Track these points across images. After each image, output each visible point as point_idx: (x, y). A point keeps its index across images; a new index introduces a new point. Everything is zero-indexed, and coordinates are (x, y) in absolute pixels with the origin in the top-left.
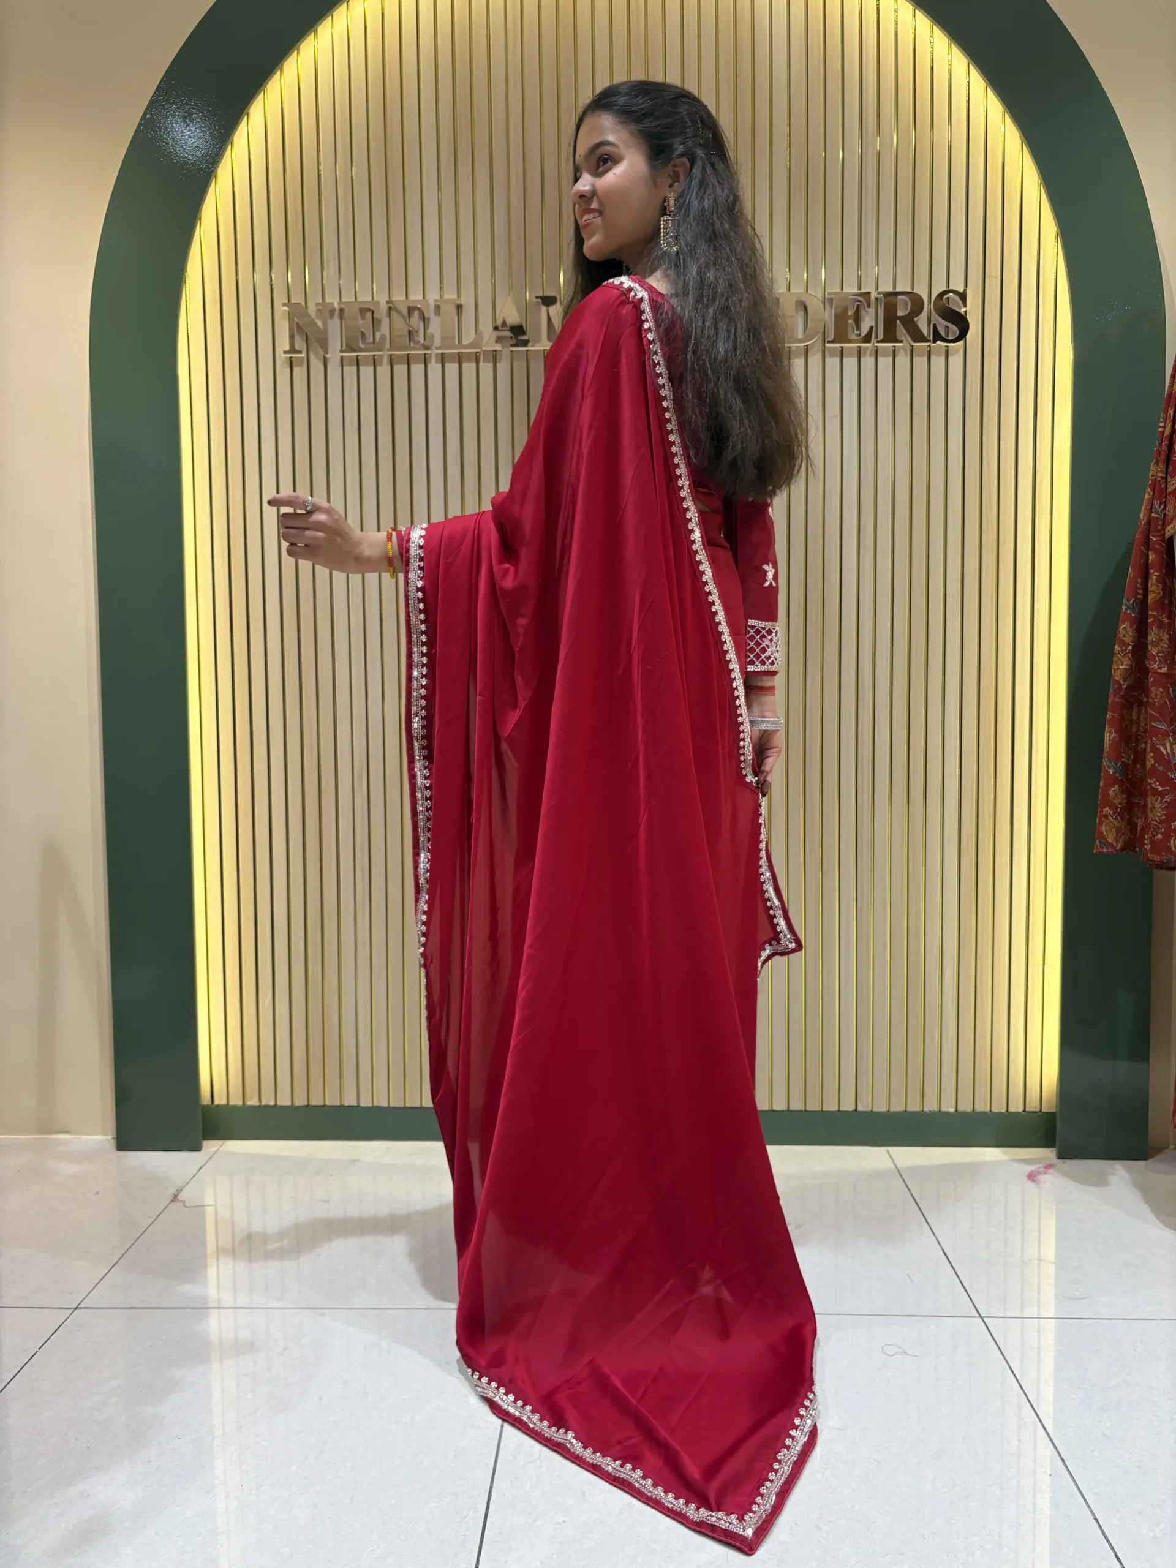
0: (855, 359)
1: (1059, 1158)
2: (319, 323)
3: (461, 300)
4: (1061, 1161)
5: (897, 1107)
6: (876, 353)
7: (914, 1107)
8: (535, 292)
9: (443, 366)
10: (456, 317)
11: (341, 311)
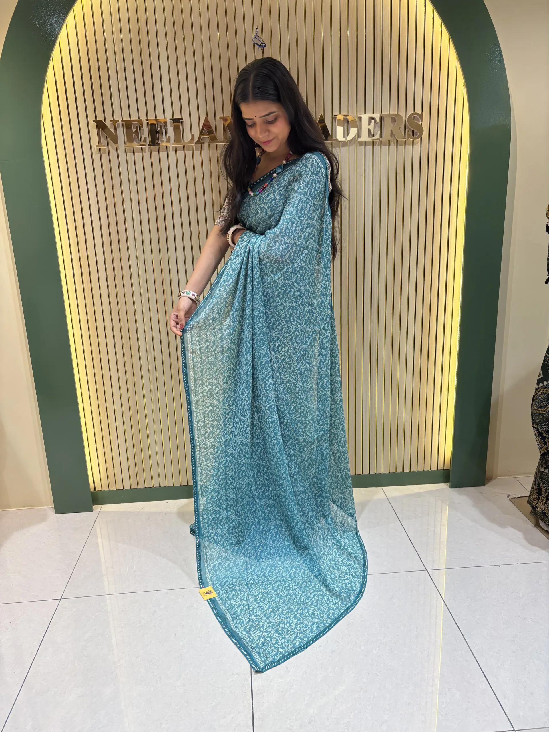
0: (371, 147)
1: (452, 487)
2: (112, 130)
3: (182, 119)
4: (452, 489)
5: (386, 471)
6: (381, 144)
7: (393, 471)
8: (219, 115)
9: (176, 153)
10: (181, 127)
11: (123, 123)
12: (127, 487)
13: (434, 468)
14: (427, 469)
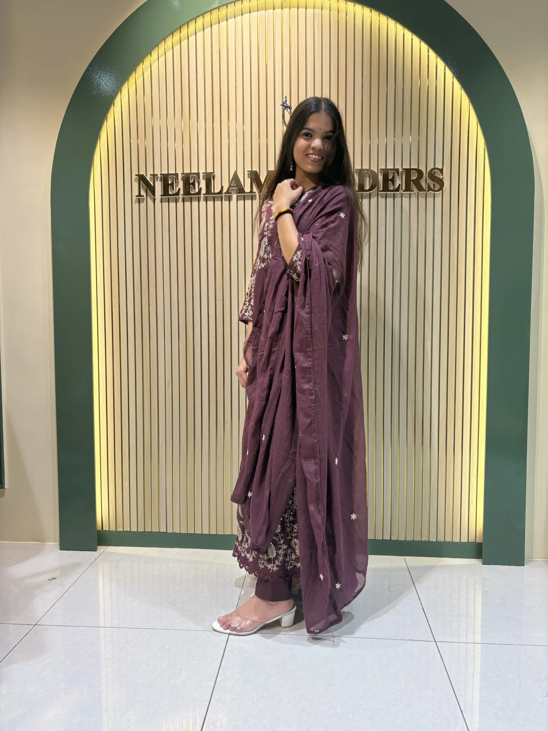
0: (392, 199)
2: (152, 183)
3: (214, 173)
4: (484, 566)
5: (410, 538)
6: (402, 196)
7: (417, 538)
8: (248, 168)
9: (207, 203)
10: (212, 181)
11: (161, 178)
12: (134, 529)
13: (464, 540)
14: (457, 540)
